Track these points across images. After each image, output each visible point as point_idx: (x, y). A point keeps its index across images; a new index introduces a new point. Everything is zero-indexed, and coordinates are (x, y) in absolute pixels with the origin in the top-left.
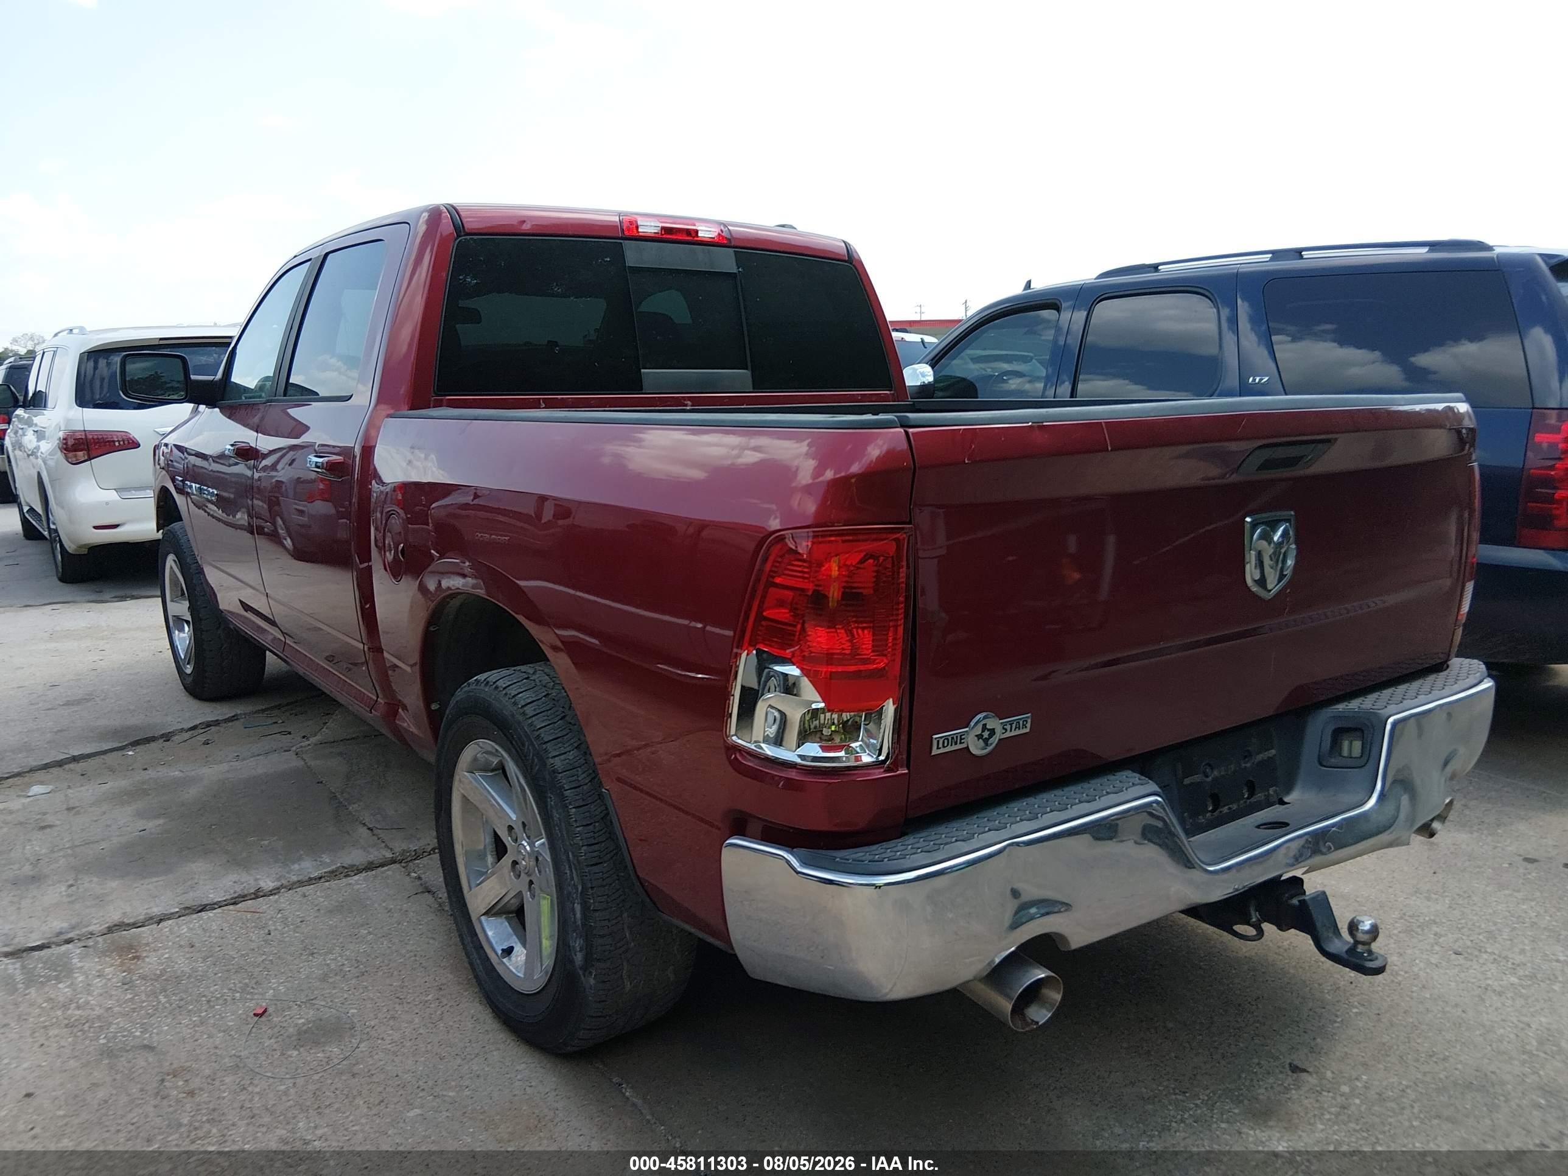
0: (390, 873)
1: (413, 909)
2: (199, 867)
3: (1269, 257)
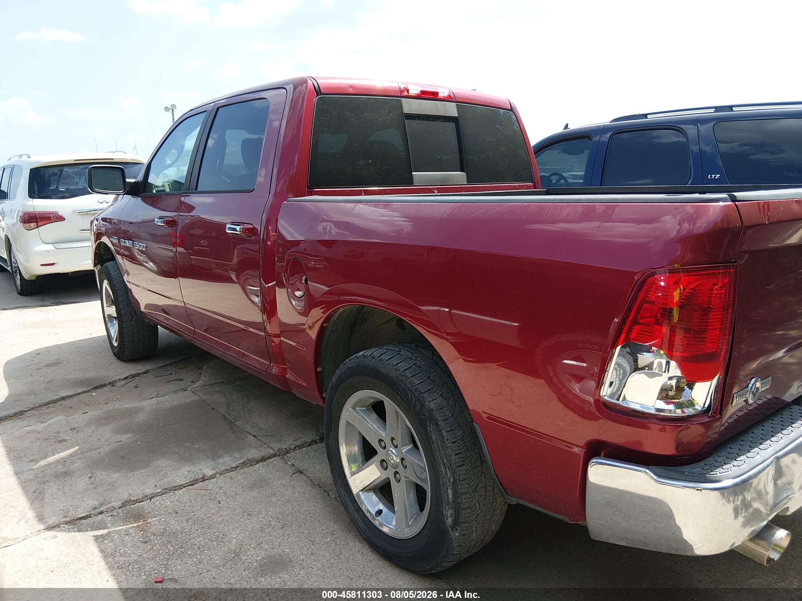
0: (275, 462)
1: (298, 484)
2: (162, 463)
3: (713, 110)
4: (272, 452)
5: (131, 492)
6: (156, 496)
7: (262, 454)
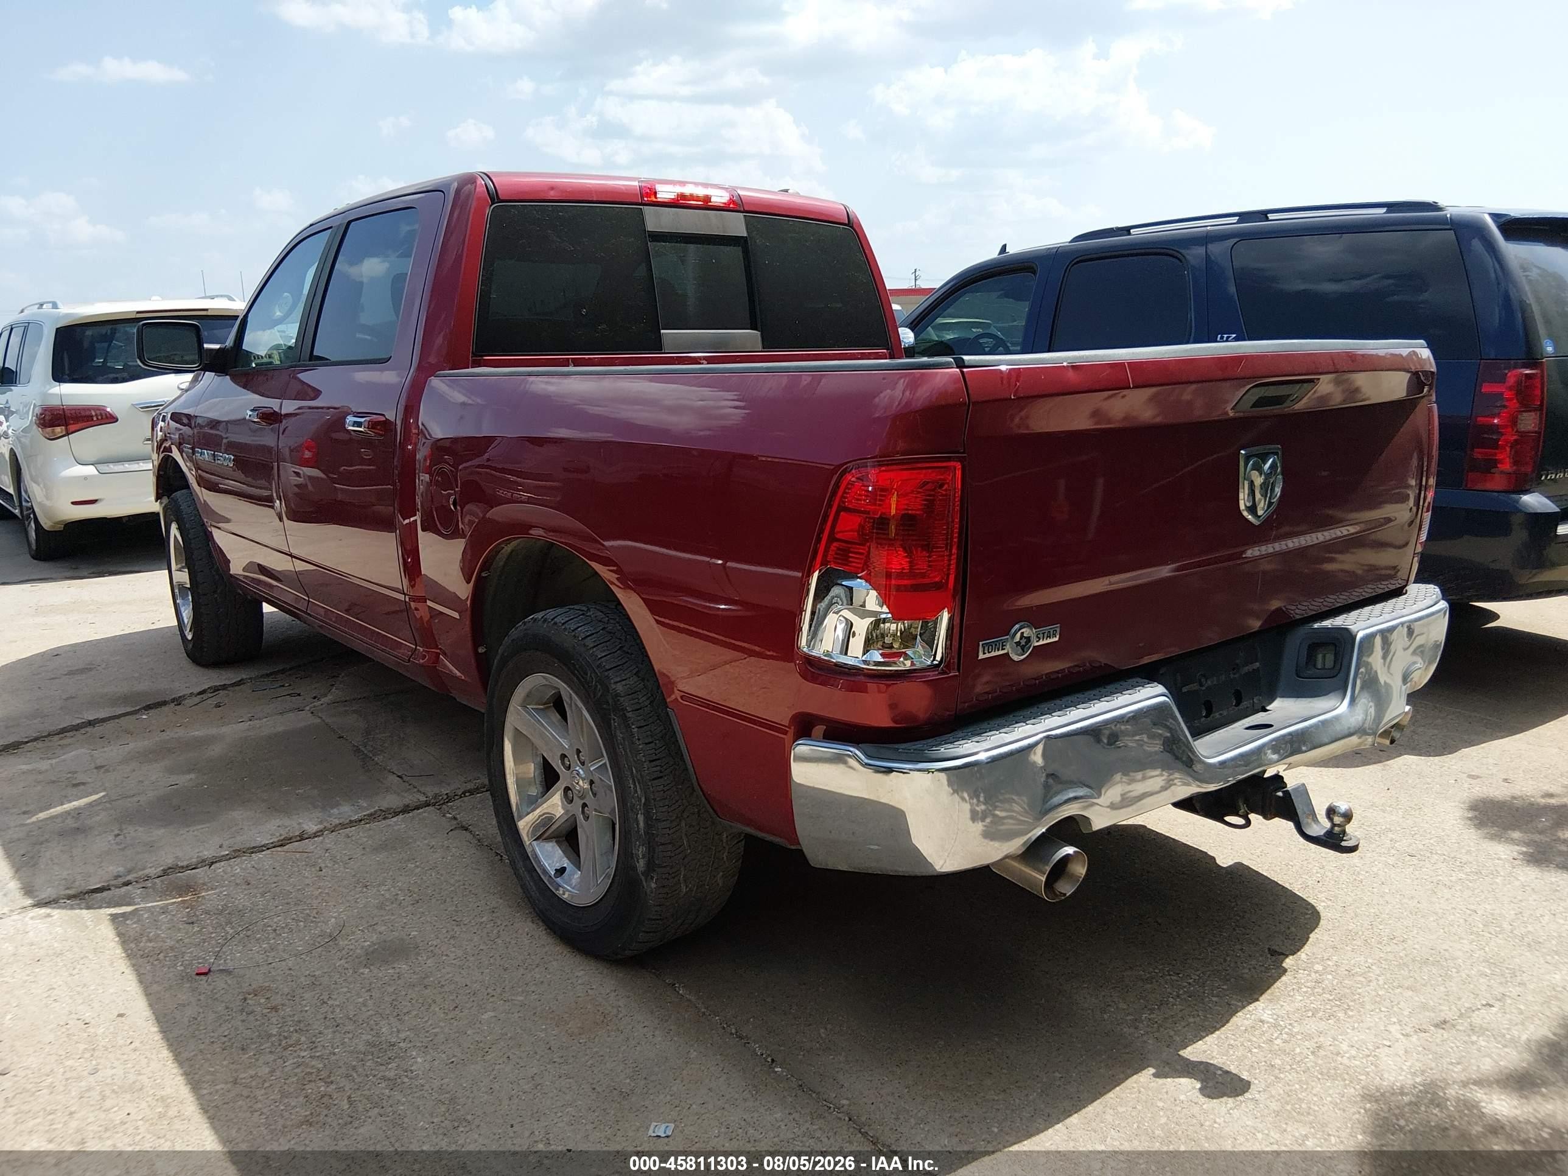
0: (426, 814)
1: (455, 845)
2: (238, 814)
3: (1235, 219)
4: (423, 799)
5: (180, 854)
6: (220, 861)
7: (407, 801)
